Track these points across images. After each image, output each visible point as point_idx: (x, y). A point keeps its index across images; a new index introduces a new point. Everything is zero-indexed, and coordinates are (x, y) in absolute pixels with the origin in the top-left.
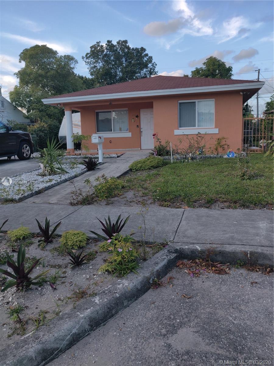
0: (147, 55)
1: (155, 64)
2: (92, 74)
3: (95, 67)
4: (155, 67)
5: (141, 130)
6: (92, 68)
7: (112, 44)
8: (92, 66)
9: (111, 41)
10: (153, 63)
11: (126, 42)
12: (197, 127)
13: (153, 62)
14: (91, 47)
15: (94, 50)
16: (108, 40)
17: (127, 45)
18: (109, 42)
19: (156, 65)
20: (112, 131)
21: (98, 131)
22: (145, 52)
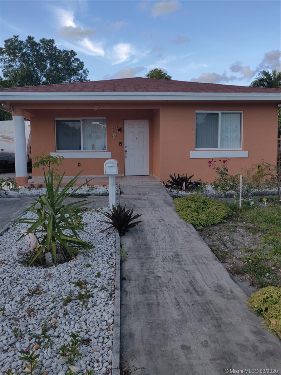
0: (77, 60)
1: (86, 71)
2: (5, 75)
3: (11, 66)
4: (87, 74)
5: (125, 149)
6: (7, 67)
7: (34, 41)
8: (6, 64)
9: (33, 38)
10: (85, 70)
11: (52, 41)
12: (219, 148)
13: (84, 68)
14: (5, 41)
15: (10, 45)
16: (29, 35)
17: (54, 46)
18: (30, 38)
19: (88, 72)
20: (80, 149)
21: (58, 149)
22: (75, 56)
